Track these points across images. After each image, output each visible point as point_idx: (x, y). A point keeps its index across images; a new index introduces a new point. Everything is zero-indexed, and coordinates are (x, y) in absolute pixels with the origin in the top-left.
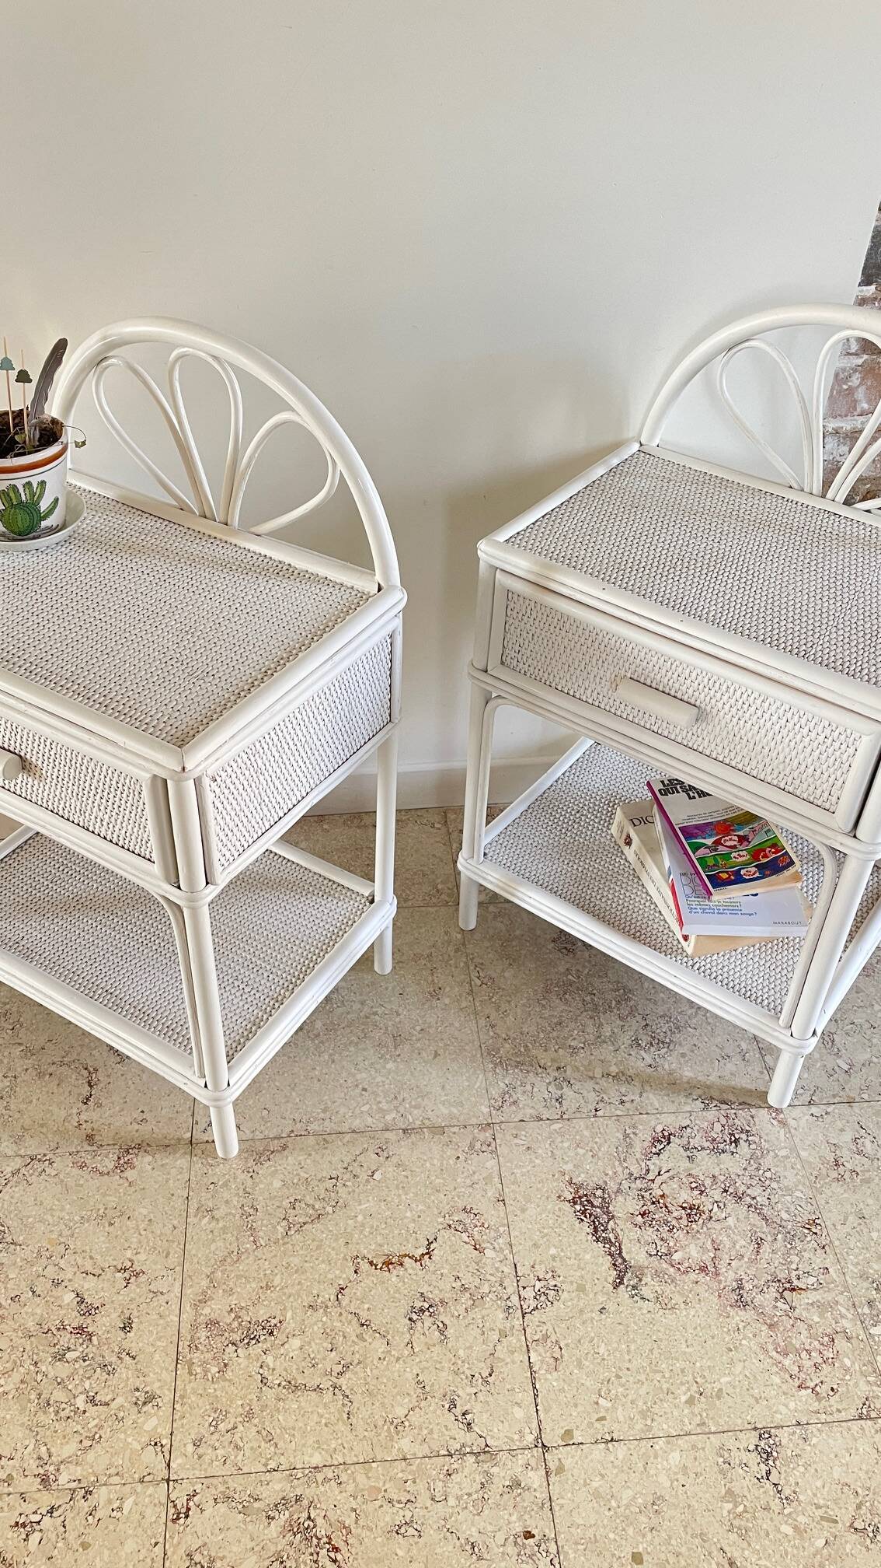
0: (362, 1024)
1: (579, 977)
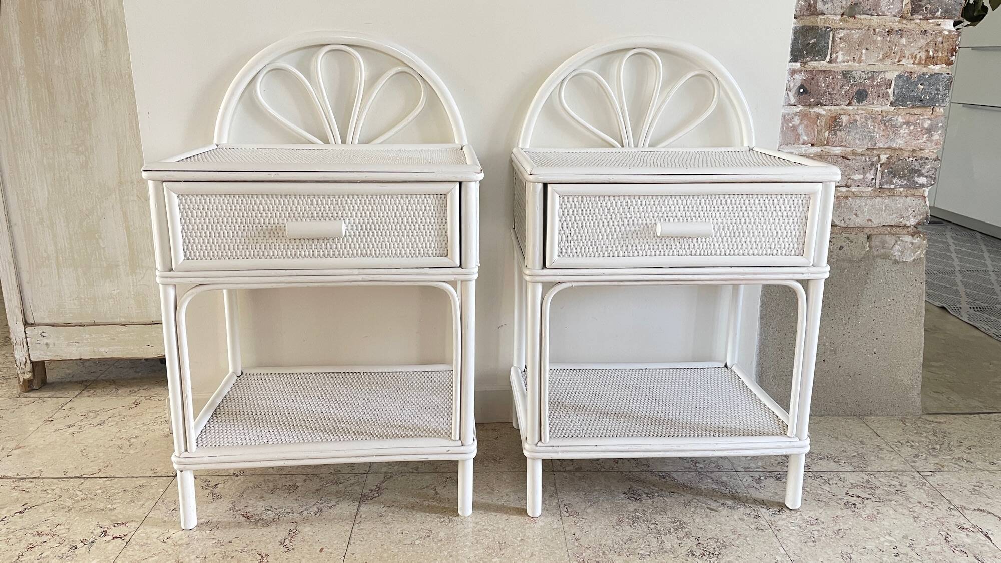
0: (476, 535)
1: (644, 514)
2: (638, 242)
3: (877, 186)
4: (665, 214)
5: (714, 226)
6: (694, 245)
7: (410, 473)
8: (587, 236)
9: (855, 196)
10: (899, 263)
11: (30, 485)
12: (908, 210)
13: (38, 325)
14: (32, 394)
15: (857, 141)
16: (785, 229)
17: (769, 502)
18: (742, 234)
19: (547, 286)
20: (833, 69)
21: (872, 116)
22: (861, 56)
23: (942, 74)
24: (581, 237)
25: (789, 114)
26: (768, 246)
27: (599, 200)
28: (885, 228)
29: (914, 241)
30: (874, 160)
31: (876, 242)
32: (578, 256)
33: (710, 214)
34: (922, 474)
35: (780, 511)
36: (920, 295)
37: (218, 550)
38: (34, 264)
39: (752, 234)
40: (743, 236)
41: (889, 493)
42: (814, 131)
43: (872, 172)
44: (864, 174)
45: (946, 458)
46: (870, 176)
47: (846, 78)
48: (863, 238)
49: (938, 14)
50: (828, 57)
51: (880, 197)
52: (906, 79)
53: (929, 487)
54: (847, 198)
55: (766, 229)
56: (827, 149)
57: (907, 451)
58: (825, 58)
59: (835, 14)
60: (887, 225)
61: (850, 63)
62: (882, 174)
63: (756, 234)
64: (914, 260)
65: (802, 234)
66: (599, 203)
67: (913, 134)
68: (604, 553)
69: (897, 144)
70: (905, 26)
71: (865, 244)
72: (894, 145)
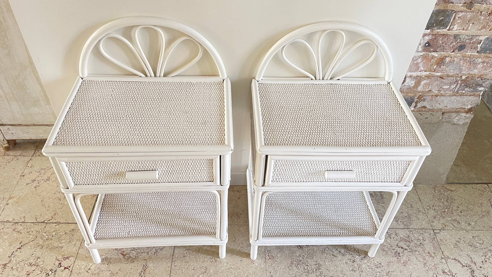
1: (303, 258)
2: (315, 177)
3: (456, 91)
8: (288, 174)
9: (442, 95)
10: (455, 124)
12: (468, 102)
15: (452, 71)
16: (394, 172)
18: (370, 174)
20: (449, 34)
21: (464, 57)
22: (468, 28)
24: (285, 174)
25: (416, 57)
28: (453, 110)
29: (467, 116)
30: (458, 79)
31: (446, 115)
32: (282, 182)
33: (355, 166)
34: (435, 231)
35: (365, 257)
41: (416, 246)
42: (429, 65)
43: (455, 85)
44: (450, 86)
45: (448, 219)
46: (453, 87)
47: (456, 38)
48: (440, 114)
50: (448, 27)
51: (455, 95)
52: (490, 40)
54: (437, 96)
55: (384, 172)
56: (433, 73)
57: (432, 213)
58: (446, 28)
59: (460, 3)
60: (455, 108)
61: (460, 31)
62: (460, 86)
63: (378, 174)
64: (464, 123)
67: (484, 67)
69: (474, 72)
71: (440, 117)
72: (472, 73)
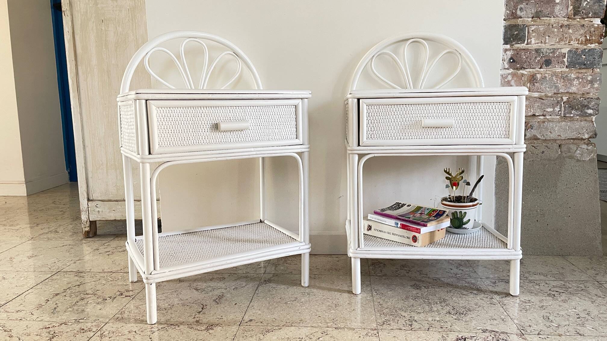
1: (422, 295)
2: (411, 131)
3: (562, 115)
4: (427, 115)
5: (455, 122)
6: (444, 133)
7: (287, 274)
8: (383, 128)
9: (549, 121)
10: (580, 161)
11: (85, 274)
12: (583, 129)
13: (95, 201)
14: (89, 239)
15: (547, 89)
16: (497, 123)
17: (499, 292)
18: (472, 126)
19: (361, 156)
20: (529, 48)
21: (555, 74)
22: (546, 40)
23: (596, 49)
24: (379, 128)
25: (505, 74)
26: (488, 133)
27: (389, 107)
28: (569, 140)
29: (588, 148)
30: (559, 100)
31: (564, 148)
32: (378, 139)
33: (452, 114)
34: (600, 282)
35: (506, 296)
36: (595, 181)
37: (180, 302)
38: (95, 168)
39: (477, 126)
40: (473, 127)
41: (577, 290)
42: (521, 83)
43: (558, 107)
44: (554, 109)
46: (557, 109)
47: (538, 53)
48: (556, 146)
49: (590, 15)
50: (526, 41)
51: (564, 121)
52: (574, 53)
53: (603, 288)
54: (544, 122)
55: (486, 123)
56: (530, 94)
57: (591, 272)
58: (524, 41)
59: (528, 17)
60: (570, 138)
61: (539, 44)
62: (565, 108)
63: (480, 126)
64: (590, 159)
65: (508, 126)
66: (389, 109)
67: (581, 84)
68: (396, 311)
69: (572, 90)
70: (571, 23)
71: (557, 150)
72: (571, 91)
